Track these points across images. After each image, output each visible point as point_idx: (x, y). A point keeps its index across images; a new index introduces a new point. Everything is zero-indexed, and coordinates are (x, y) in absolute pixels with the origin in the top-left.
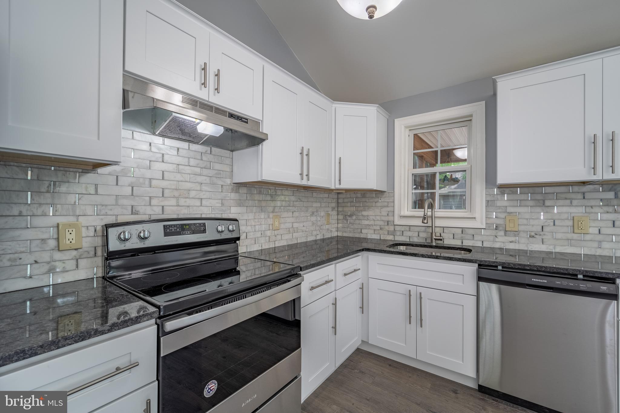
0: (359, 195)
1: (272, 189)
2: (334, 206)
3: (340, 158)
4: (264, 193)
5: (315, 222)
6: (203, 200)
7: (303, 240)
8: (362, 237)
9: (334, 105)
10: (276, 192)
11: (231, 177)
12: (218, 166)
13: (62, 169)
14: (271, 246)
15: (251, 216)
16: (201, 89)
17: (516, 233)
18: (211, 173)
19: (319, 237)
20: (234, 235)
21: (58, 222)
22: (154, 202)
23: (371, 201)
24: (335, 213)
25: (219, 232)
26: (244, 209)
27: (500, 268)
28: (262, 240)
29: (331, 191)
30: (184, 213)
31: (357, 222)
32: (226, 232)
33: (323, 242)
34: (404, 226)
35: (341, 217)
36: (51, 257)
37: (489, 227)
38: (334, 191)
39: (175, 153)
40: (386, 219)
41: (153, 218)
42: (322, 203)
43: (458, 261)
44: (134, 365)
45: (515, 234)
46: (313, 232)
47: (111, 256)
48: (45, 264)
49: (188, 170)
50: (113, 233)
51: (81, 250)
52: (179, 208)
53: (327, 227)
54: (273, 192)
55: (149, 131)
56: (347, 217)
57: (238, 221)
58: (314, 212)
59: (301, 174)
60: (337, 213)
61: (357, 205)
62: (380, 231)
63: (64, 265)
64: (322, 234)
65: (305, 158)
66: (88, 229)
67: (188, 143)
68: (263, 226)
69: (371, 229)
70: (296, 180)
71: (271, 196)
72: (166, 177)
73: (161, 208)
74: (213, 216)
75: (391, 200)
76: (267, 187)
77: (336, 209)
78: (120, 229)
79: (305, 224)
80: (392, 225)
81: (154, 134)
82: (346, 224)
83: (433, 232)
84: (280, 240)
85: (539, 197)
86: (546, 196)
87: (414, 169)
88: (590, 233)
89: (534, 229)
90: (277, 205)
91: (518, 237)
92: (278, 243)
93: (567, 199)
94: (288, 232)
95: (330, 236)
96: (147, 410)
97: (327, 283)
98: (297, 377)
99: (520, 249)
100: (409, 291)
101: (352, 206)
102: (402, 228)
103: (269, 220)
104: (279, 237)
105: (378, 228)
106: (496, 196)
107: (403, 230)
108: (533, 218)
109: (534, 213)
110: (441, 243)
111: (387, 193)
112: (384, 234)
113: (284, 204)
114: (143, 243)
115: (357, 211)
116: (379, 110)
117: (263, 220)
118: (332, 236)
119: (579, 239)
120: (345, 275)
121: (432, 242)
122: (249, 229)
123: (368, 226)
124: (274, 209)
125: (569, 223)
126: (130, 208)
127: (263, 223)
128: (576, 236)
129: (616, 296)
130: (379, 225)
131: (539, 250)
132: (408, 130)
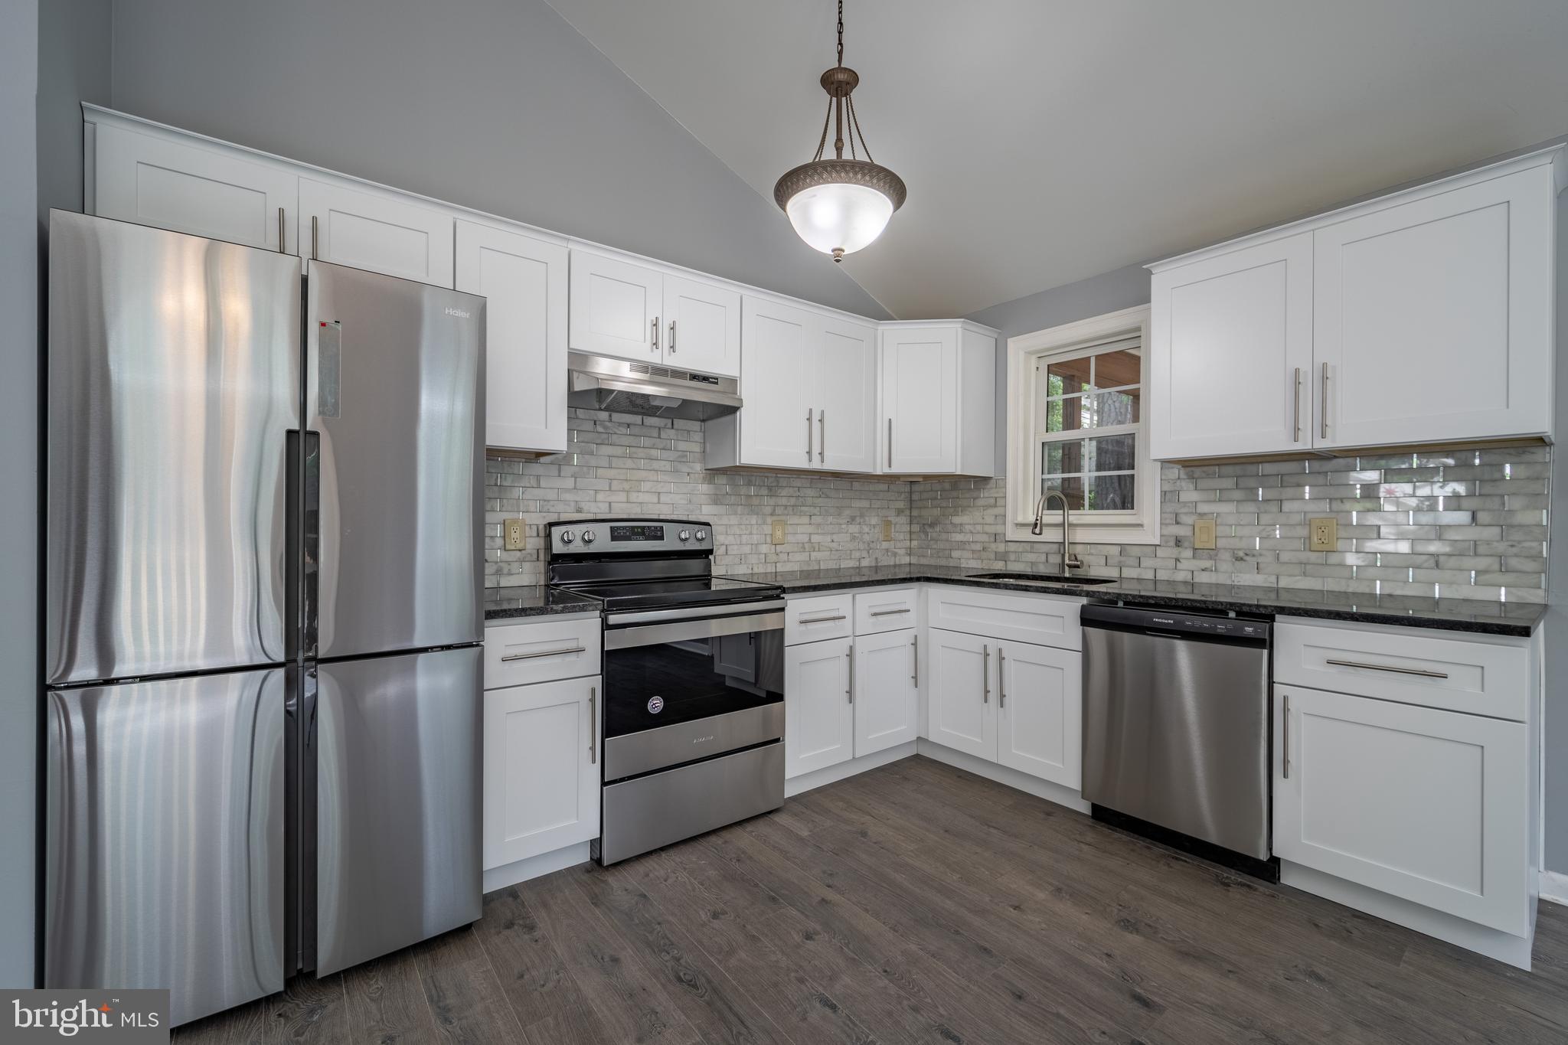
0: (947, 486)
2: (903, 507)
3: (890, 420)
4: (757, 484)
5: (857, 535)
6: (661, 494)
7: (832, 565)
8: (951, 563)
9: (880, 328)
10: (778, 482)
11: (703, 460)
12: (682, 446)
14: (769, 570)
15: (734, 520)
16: (652, 351)
17: (1212, 552)
18: (672, 455)
19: (865, 563)
20: (704, 546)
21: (505, 518)
22: (600, 497)
23: (967, 495)
24: (903, 520)
25: (682, 540)
26: (721, 509)
27: (1121, 604)
28: (753, 559)
29: (893, 479)
30: (635, 512)
31: (944, 536)
32: (692, 540)
33: (877, 573)
34: (1022, 544)
35: (916, 528)
36: (496, 557)
37: (1167, 542)
38: (902, 479)
39: (625, 431)
40: (991, 529)
41: (599, 517)
42: (873, 501)
43: (1056, 593)
44: (580, 650)
45: (1211, 555)
46: (853, 552)
47: (555, 559)
48: (493, 564)
49: (641, 453)
50: (557, 532)
51: (523, 552)
52: (629, 505)
53: (885, 545)
54: (771, 483)
55: (594, 405)
56: (926, 527)
57: (710, 526)
58: (855, 517)
59: (809, 453)
60: (908, 520)
61: (944, 504)
62: (982, 553)
63: (509, 567)
64: (874, 557)
65: (815, 423)
66: (530, 528)
67: (640, 417)
68: (755, 536)
69: (967, 550)
70: (803, 464)
71: (770, 488)
72: (613, 465)
73: (607, 505)
74: (675, 517)
75: (1002, 495)
76: (762, 474)
77: (908, 512)
78: (563, 528)
79: (835, 537)
80: (1001, 542)
81: (599, 408)
82: (924, 540)
83: (1065, 552)
84: (785, 562)
85: (1251, 482)
86: (1264, 480)
87: (1047, 432)
88: (1339, 549)
89: (1243, 544)
90: (780, 503)
91: (1215, 560)
92: (782, 566)
93: (1301, 486)
94: (801, 550)
95: (892, 563)
96: (593, 700)
97: (834, 619)
98: (777, 740)
99: (1219, 582)
100: (985, 646)
101: (935, 507)
102: (1020, 548)
103: (765, 527)
104: (784, 557)
105: (978, 547)
106: (1178, 482)
107: (1020, 550)
108: (1242, 523)
109: (1242, 515)
110: (1081, 573)
111: (992, 481)
112: (990, 560)
113: (793, 501)
114: (587, 547)
115: (943, 515)
116: (967, 327)
117: (756, 527)
118: (898, 563)
119: (1320, 561)
120: (875, 614)
121: (1064, 571)
122: (730, 540)
123: (962, 545)
124: (774, 510)
125: (1303, 532)
126: (573, 504)
127: (755, 532)
128: (1313, 557)
129: (1266, 643)
130: (981, 542)
131: (1251, 584)
132: (1034, 358)
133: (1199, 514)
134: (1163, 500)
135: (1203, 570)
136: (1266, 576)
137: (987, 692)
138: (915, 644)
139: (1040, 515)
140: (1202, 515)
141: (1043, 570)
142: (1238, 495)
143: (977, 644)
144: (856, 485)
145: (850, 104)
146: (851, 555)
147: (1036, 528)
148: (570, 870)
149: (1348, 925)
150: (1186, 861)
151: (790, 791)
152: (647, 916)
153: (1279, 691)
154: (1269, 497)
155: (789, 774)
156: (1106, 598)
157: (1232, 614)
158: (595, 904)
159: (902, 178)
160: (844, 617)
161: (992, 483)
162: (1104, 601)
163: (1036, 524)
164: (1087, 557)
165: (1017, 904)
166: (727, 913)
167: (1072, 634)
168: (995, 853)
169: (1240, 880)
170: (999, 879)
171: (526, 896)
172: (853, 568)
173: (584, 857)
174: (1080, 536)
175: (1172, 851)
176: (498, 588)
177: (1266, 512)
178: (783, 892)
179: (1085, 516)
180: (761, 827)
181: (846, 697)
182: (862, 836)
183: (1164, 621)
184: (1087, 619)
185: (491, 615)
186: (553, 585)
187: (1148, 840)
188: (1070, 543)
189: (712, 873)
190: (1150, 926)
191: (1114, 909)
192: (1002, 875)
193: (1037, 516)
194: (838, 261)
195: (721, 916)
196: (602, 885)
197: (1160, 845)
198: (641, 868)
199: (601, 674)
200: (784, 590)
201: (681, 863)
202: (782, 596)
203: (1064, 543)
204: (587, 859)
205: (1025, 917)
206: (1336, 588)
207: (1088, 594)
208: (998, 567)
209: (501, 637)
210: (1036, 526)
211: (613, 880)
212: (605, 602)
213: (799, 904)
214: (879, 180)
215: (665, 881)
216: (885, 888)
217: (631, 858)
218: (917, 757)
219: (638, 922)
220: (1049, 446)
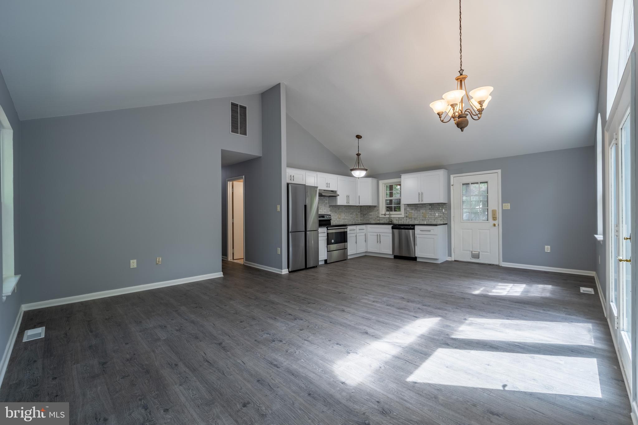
0: (368, 207)
1: (338, 206)
2: (359, 211)
3: (359, 196)
4: (336, 208)
5: (352, 217)
7: (348, 222)
8: (369, 222)
9: (357, 179)
11: (329, 204)
12: (326, 202)
15: (334, 214)
16: (326, 188)
17: (411, 218)
18: (324, 203)
20: (330, 219)
23: (372, 209)
24: (360, 214)
25: (327, 218)
26: (332, 212)
27: (397, 226)
28: (336, 221)
31: (368, 217)
35: (362, 215)
37: (405, 217)
40: (377, 215)
42: (354, 210)
43: (388, 225)
44: (324, 233)
46: (351, 220)
53: (357, 219)
56: (364, 215)
57: (330, 215)
58: (352, 213)
59: (347, 202)
64: (355, 221)
65: (348, 197)
68: (337, 217)
70: (346, 204)
71: (338, 208)
74: (326, 214)
75: (378, 209)
77: (361, 212)
79: (348, 217)
80: (379, 217)
82: (364, 217)
83: (390, 219)
84: (341, 222)
85: (416, 207)
86: (418, 207)
87: (387, 198)
89: (415, 217)
90: (340, 211)
93: (422, 208)
94: (343, 220)
96: (326, 240)
97: (354, 230)
98: (347, 248)
99: (412, 223)
101: (366, 211)
102: (382, 218)
105: (375, 219)
106: (407, 207)
109: (415, 212)
110: (392, 222)
111: (377, 206)
112: (377, 220)
113: (342, 211)
114: (320, 218)
115: (368, 212)
116: (372, 179)
117: (337, 215)
120: (359, 230)
121: (389, 222)
122: (333, 218)
123: (371, 218)
125: (422, 215)
128: (424, 218)
129: (414, 229)
130: (375, 217)
132: (384, 184)
134: (404, 210)
135: (410, 221)
136: (416, 220)
137: (378, 241)
138: (365, 235)
140: (410, 212)
141: (386, 222)
142: (415, 209)
143: (376, 234)
144: (352, 207)
151: (348, 257)
153: (415, 234)
154: (418, 210)
155: (348, 254)
156: (395, 225)
157: (411, 226)
164: (393, 219)
167: (391, 230)
169: (412, 261)
174: (392, 216)
177: (418, 212)
179: (393, 213)
180: (345, 262)
181: (355, 243)
183: (402, 227)
184: (393, 228)
187: (401, 259)
193: (385, 213)
197: (403, 260)
199: (326, 236)
200: (347, 225)
202: (344, 226)
203: (389, 217)
206: (423, 221)
207: (393, 224)
208: (378, 222)
210: (385, 215)
212: (325, 226)
214: (364, 169)
220: (387, 200)
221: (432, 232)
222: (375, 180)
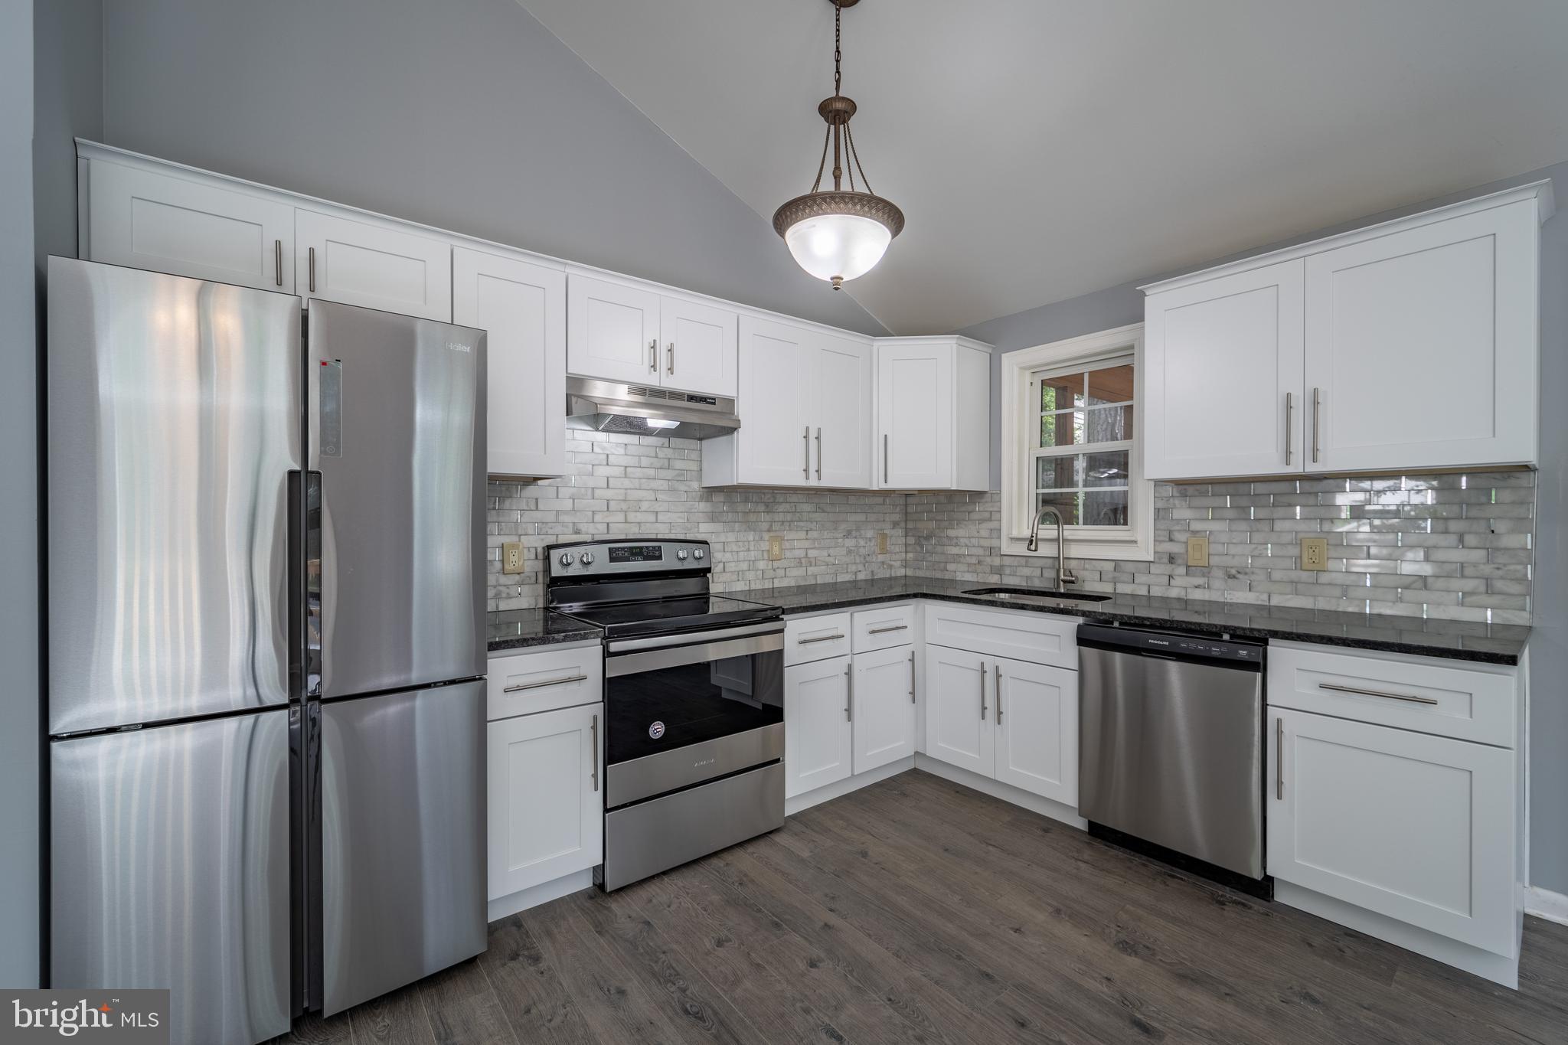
0: (942, 499)
1: (768, 493)
2: (897, 519)
3: (886, 436)
4: (754, 500)
5: (853, 548)
6: (659, 514)
7: (829, 579)
8: (946, 577)
9: (876, 344)
10: (775, 498)
11: (700, 479)
12: (679, 465)
13: (505, 482)
14: (766, 586)
15: (731, 537)
16: (650, 373)
17: (1205, 570)
18: (669, 474)
19: (861, 576)
20: (702, 565)
21: (503, 542)
22: (598, 518)
23: (963, 509)
24: (900, 532)
25: (680, 559)
26: (718, 527)
27: (1116, 624)
28: (751, 575)
29: (888, 493)
30: (633, 532)
31: (939, 549)
32: (691, 559)
33: (872, 586)
34: (1017, 558)
35: (911, 540)
36: (497, 581)
37: (1160, 559)
38: (897, 492)
39: (622, 451)
40: (986, 543)
41: (597, 538)
42: (869, 515)
43: (1052, 612)
44: (582, 679)
45: (1204, 573)
46: (850, 566)
47: (554, 582)
48: (495, 588)
49: (638, 472)
50: (555, 554)
51: (522, 575)
52: (628, 525)
53: (881, 558)
54: (769, 499)
55: (592, 427)
56: (921, 539)
57: (708, 544)
58: (851, 530)
59: (806, 470)
60: (904, 533)
61: (939, 518)
62: (977, 566)
63: (508, 591)
64: (870, 569)
65: (812, 440)
66: (529, 551)
67: (638, 436)
68: (752, 553)
69: (962, 563)
70: (799, 481)
71: (767, 505)
72: (611, 486)
73: (606, 525)
74: (673, 537)
75: (995, 509)
77: (903, 525)
78: (562, 551)
79: (831, 551)
80: (997, 556)
81: (597, 430)
82: (920, 552)
83: (1059, 567)
84: (782, 577)
85: (1244, 501)
86: (1257, 500)
87: (1041, 446)
88: (1329, 569)
89: (1236, 562)
90: (777, 519)
91: (1208, 577)
92: (779, 582)
93: (1293, 505)
94: (798, 565)
95: (888, 576)
96: (594, 728)
97: (833, 638)
98: (777, 761)
99: (1212, 599)
100: (982, 664)
101: (931, 520)
102: (1015, 562)
103: (762, 543)
104: (781, 572)
105: (974, 560)
106: (1171, 500)
107: (1016, 564)
108: (1234, 541)
109: (1235, 533)
110: (1075, 588)
111: (988, 495)
112: (985, 573)
113: (789, 517)
114: (586, 569)
115: (939, 528)
116: (961, 342)
117: (752, 543)
118: (893, 575)
119: (1311, 580)
120: (873, 632)
121: (1058, 586)
122: (728, 556)
123: (957, 558)
124: (771, 526)
125: (1294, 551)
126: (571, 525)
127: (752, 548)
128: (1305, 576)
129: (1259, 666)
130: (975, 556)
131: (1245, 602)
132: (1028, 374)
133: (1192, 532)
134: (1156, 517)
135: (1196, 587)
136: (1258, 594)
137: (984, 708)
138: (912, 660)
139: (1035, 532)
140: (1194, 533)
141: (1037, 584)
142: (1231, 514)
143: (974, 661)
144: (852, 499)
145: (847, 131)
146: (847, 567)
147: (1031, 544)
148: (573, 896)
149: (1341, 944)
150: (1181, 879)
151: (790, 810)
152: (651, 944)
153: (1272, 713)
154: (1261, 517)
155: (789, 793)
156: (1102, 618)
157: (1226, 637)
158: (599, 933)
159: (900, 208)
160: (843, 636)
161: (987, 497)
162: (1100, 621)
163: (1031, 541)
164: (1082, 572)
165: (1017, 927)
166: (730, 940)
167: (1069, 653)
168: (995, 873)
169: (1234, 898)
170: (999, 901)
171: (530, 925)
172: (849, 582)
173: (586, 883)
174: (1074, 551)
175: (1167, 868)
176: (497, 612)
177: (1258, 531)
178: (787, 917)
179: (1078, 531)
180: (762, 849)
181: (845, 714)
182: (863, 857)
183: (1159, 642)
184: (1082, 641)
185: (494, 646)
186: (552, 608)
187: (1144, 858)
188: (1064, 558)
189: (715, 898)
190: (1148, 948)
191: (1112, 930)
192: (1001, 896)
193: (1033, 533)
194: (837, 289)
195: (725, 943)
196: (606, 912)
197: (1156, 862)
198: (644, 893)
199: (603, 701)
200: (783, 611)
201: (684, 887)
202: (781, 617)
203: (1059, 558)
204: (591, 885)
205: (1025, 940)
206: (1327, 607)
207: (1084, 614)
208: (994, 580)
209: (504, 668)
211: (616, 906)
212: (606, 630)
213: (802, 930)
214: (878, 210)
215: (669, 906)
216: (887, 911)
217: (633, 883)
218: (915, 773)
219: (642, 951)
220: (1043, 461)
221: (1449, 715)
222: (976, 355)
